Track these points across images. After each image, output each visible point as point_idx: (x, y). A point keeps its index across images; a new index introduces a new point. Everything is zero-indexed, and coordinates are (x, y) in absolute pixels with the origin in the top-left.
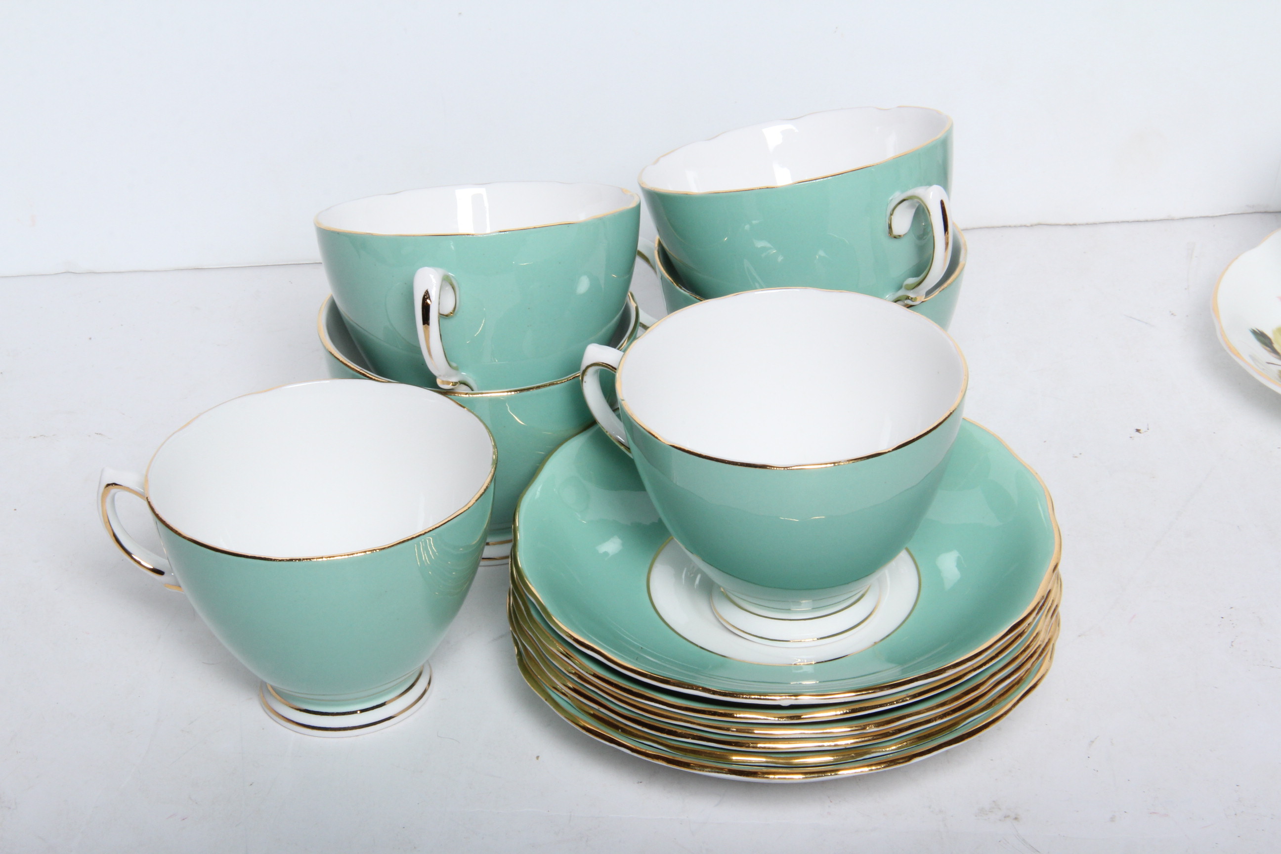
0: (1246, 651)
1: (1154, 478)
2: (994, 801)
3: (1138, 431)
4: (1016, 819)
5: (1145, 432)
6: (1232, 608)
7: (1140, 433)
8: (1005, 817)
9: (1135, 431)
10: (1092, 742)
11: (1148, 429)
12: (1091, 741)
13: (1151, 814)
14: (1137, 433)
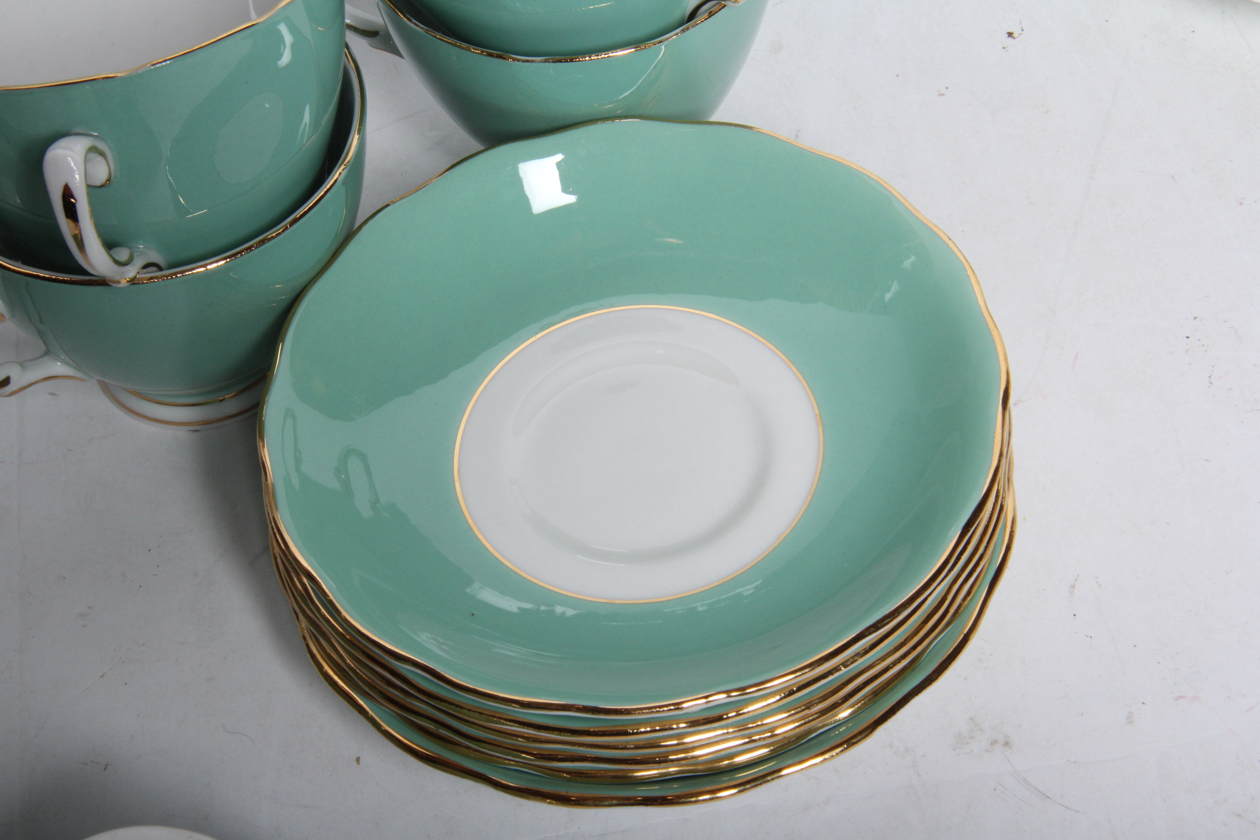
0: (1231, 389)
1: (1048, 112)
2: (971, 719)
3: (1010, 35)
4: (1006, 744)
5: (1020, 35)
6: (1196, 318)
7: (1014, 38)
8: (992, 744)
9: (1007, 35)
10: (1073, 587)
11: (1023, 30)
12: (1071, 586)
13: (1176, 700)
14: (1010, 38)
